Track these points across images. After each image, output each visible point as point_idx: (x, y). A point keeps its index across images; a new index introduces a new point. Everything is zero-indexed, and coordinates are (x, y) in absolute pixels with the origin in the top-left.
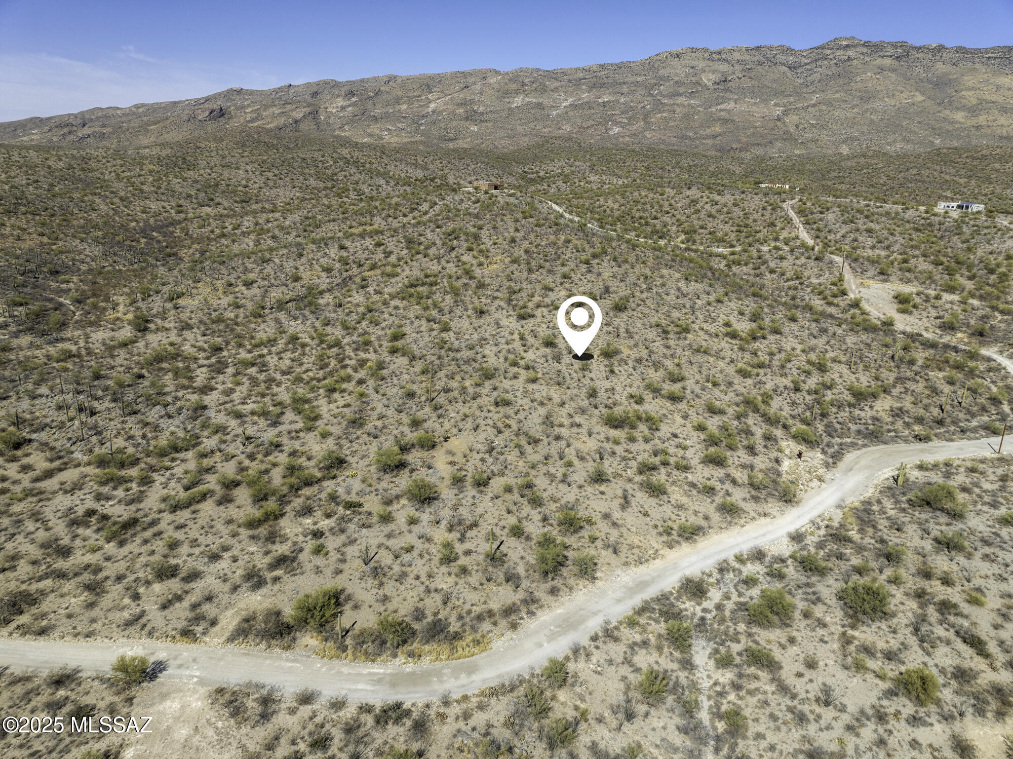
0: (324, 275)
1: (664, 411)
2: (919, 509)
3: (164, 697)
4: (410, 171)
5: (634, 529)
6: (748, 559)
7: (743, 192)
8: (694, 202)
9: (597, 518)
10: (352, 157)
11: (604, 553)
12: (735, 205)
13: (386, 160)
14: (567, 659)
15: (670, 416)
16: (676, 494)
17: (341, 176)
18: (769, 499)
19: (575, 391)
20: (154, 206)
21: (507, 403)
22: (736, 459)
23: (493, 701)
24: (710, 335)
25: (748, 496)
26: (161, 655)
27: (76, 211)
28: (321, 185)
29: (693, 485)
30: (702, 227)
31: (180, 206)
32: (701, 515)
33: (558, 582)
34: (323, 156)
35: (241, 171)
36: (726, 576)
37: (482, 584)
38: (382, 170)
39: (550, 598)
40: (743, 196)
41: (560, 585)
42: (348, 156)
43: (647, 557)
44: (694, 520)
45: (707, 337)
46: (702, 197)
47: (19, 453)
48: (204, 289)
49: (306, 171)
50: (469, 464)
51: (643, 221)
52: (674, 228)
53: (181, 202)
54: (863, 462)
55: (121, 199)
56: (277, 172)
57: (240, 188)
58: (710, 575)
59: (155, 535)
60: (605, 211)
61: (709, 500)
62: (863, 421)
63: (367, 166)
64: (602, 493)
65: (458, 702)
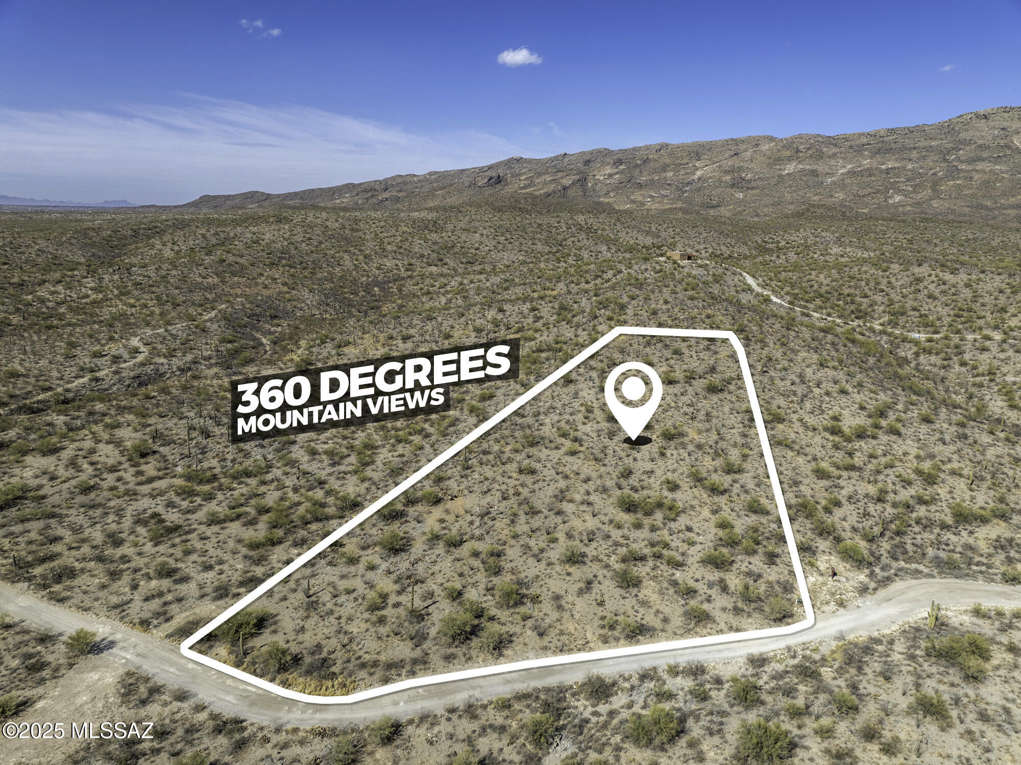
0: (473, 334)
1: (694, 503)
2: (933, 659)
3: (95, 668)
4: (640, 238)
5: (577, 616)
6: (683, 672)
7: (983, 272)
8: (919, 280)
9: (546, 596)
10: (586, 224)
11: (529, 632)
12: (967, 285)
13: (619, 226)
14: (411, 722)
15: (698, 508)
16: (649, 590)
17: (569, 242)
18: (755, 615)
19: (609, 469)
20: (389, 263)
21: (533, 472)
22: (746, 564)
23: (318, 739)
24: (807, 428)
25: (730, 606)
26: (118, 636)
27: (324, 265)
28: (547, 249)
29: (675, 583)
30: (914, 309)
31: (411, 265)
32: (661, 616)
33: (459, 651)
34: (559, 222)
35: (477, 235)
36: (646, 685)
37: (388, 636)
38: (613, 237)
39: (442, 663)
40: (982, 276)
41: (460, 654)
42: (583, 223)
43: (572, 646)
44: (650, 619)
45: (801, 430)
46: (930, 275)
47: (142, 461)
48: (368, 340)
49: (538, 236)
50: (457, 524)
51: (849, 299)
52: (882, 308)
53: (413, 261)
54: (911, 594)
55: (365, 257)
56: (509, 236)
57: (472, 251)
58: (626, 680)
59: (183, 541)
60: (812, 286)
61: (683, 602)
62: (952, 547)
63: (600, 232)
64: (569, 574)
65: (287, 732)
